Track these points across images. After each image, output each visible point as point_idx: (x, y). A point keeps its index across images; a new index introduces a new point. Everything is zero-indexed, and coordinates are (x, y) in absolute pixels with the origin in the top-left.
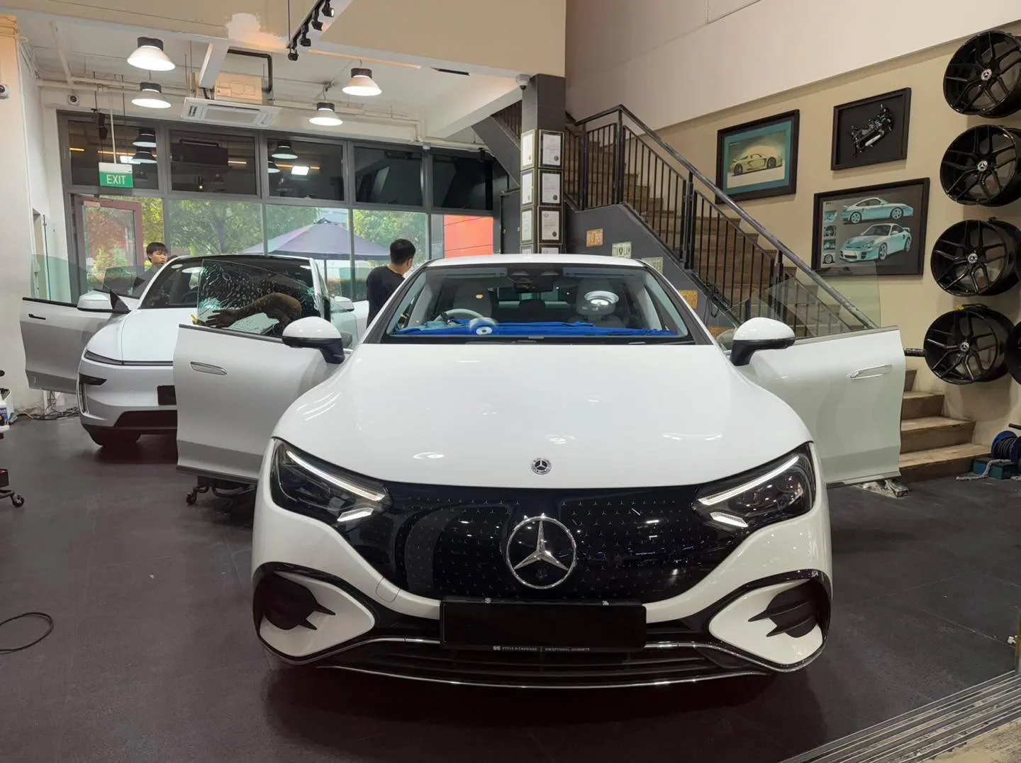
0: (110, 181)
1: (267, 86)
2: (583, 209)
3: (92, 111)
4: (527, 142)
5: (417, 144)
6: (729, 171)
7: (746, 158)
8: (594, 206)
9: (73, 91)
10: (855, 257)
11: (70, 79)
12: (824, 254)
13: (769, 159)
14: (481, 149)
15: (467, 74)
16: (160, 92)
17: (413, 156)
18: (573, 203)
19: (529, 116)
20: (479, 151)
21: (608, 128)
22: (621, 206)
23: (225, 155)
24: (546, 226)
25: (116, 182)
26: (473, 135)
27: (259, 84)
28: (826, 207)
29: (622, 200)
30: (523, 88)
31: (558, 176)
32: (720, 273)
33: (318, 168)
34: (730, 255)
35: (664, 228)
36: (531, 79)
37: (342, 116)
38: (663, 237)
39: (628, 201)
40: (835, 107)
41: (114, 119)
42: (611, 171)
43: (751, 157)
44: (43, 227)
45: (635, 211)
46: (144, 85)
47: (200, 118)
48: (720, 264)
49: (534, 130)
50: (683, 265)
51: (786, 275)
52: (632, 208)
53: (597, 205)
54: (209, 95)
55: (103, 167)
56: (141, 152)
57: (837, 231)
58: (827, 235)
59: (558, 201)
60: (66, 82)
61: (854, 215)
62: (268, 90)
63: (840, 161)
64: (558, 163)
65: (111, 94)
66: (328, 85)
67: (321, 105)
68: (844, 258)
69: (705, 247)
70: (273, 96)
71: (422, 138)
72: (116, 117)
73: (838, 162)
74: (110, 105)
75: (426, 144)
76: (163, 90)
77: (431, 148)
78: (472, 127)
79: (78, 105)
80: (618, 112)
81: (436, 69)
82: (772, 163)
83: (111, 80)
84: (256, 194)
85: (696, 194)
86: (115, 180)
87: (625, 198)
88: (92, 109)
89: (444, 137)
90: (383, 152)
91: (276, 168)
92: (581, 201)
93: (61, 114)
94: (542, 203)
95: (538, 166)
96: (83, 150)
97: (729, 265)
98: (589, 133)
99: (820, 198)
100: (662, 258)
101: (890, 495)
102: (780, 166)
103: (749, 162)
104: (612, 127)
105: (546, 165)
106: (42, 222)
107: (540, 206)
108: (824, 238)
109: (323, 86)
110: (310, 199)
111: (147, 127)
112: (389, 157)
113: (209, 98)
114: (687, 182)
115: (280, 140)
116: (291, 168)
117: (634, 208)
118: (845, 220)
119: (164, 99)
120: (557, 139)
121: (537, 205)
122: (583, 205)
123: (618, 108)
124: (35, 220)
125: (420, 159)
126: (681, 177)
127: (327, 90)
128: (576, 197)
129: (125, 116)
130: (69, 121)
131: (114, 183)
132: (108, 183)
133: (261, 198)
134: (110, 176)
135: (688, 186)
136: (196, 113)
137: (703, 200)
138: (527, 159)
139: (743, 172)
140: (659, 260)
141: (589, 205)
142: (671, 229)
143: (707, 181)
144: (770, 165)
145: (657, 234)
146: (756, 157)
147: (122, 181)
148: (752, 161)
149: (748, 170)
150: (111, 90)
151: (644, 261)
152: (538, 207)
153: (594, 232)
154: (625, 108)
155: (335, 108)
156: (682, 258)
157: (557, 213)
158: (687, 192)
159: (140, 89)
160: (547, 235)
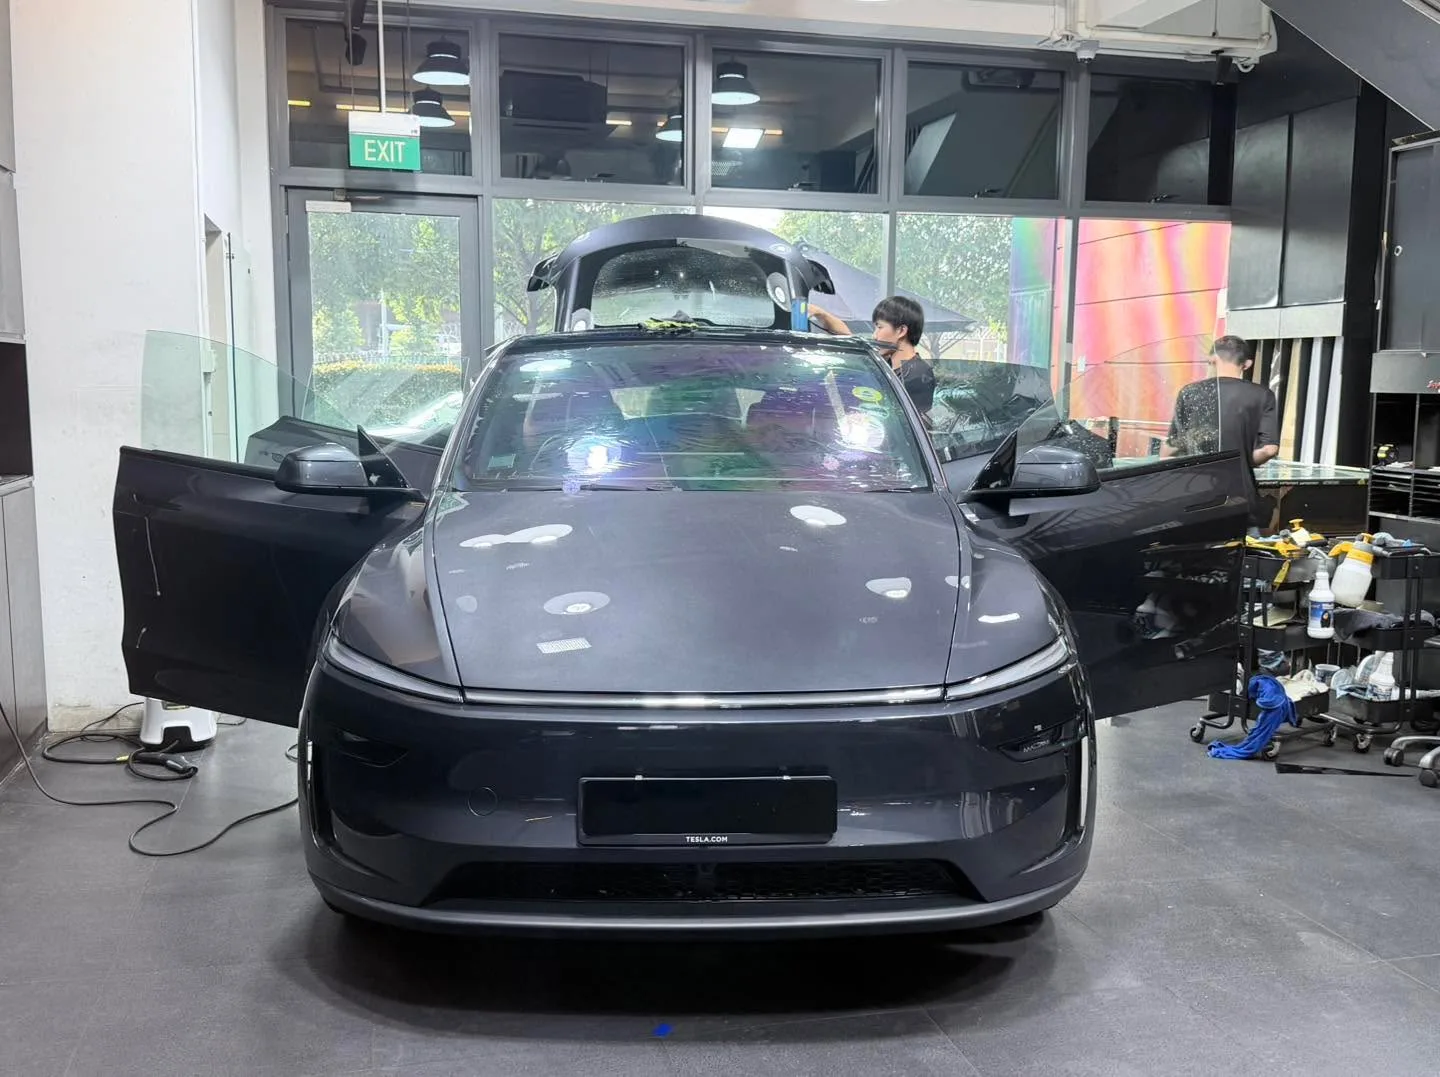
0: (370, 154)
5: (1065, 48)
14: (1216, 53)
20: (1215, 59)
25: (386, 158)
33: (780, 132)
44: (226, 262)
55: (357, 118)
56: (428, 101)
71: (1084, 28)
72: (389, 9)
75: (1090, 44)
77: (1099, 55)
84: (682, 184)
86: (383, 153)
89: (1142, 25)
96: (307, 104)
106: (226, 249)
110: (800, 192)
111: (457, 30)
124: (208, 245)
130: (288, 20)
131: (380, 159)
132: (367, 158)
133: (694, 192)
134: (373, 141)
147: (397, 155)
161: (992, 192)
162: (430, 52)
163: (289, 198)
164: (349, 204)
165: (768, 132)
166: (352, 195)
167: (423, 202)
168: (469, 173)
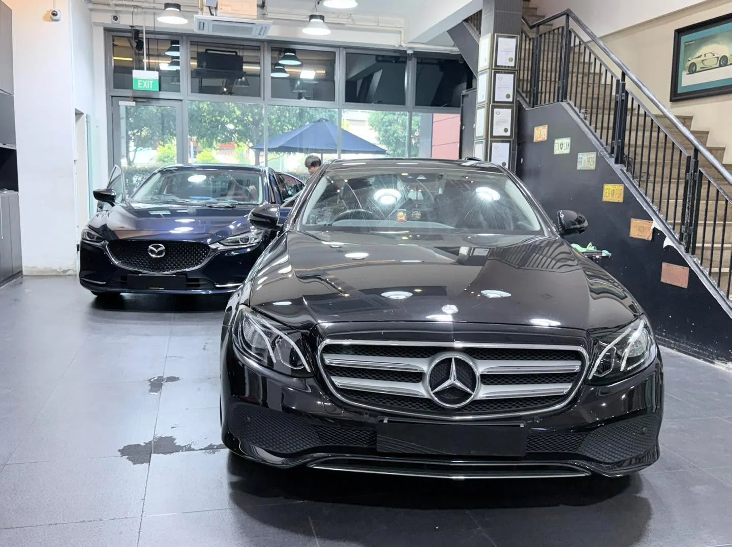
0: (141, 85)
1: (261, 3)
2: (533, 107)
3: (130, 28)
4: (484, 44)
5: (401, 49)
6: (685, 69)
7: (700, 57)
8: (542, 103)
9: (116, 12)
11: (112, 3)
13: (722, 57)
16: (180, 10)
17: (400, 60)
18: (526, 101)
19: (487, 22)
20: (460, 53)
21: (557, 30)
22: (564, 104)
23: (240, 61)
24: (497, 122)
26: (449, 39)
29: (566, 98)
31: (512, 76)
33: (323, 72)
35: (599, 125)
37: (332, 25)
38: (598, 133)
39: (570, 100)
41: (146, 33)
42: (558, 70)
43: (705, 55)
44: (86, 123)
45: (576, 109)
46: (167, 5)
47: (208, 31)
49: (490, 35)
50: (613, 160)
51: (700, 172)
52: (573, 105)
53: (545, 103)
54: (213, 11)
55: (136, 74)
59: (510, 100)
60: (109, 5)
62: (262, 6)
64: (512, 64)
65: (145, 13)
67: (312, 17)
69: (647, 143)
70: (266, 11)
71: (405, 43)
72: (147, 33)
74: (143, 23)
75: (410, 48)
76: (182, 9)
77: (414, 51)
78: (448, 31)
79: (119, 22)
80: (565, 17)
82: (724, 62)
84: (260, 96)
85: (627, 94)
86: (145, 85)
87: (568, 97)
88: (130, 26)
89: (425, 41)
90: (374, 57)
91: (285, 72)
92: (532, 98)
93: (107, 30)
94: (494, 102)
95: (492, 67)
96: (130, 59)
98: (541, 35)
103: (702, 61)
104: (560, 30)
105: (499, 66)
106: (86, 119)
107: (494, 104)
111: (174, 40)
112: (380, 61)
113: (213, 15)
114: (620, 82)
115: (284, 49)
116: (300, 72)
117: (575, 106)
119: (185, 17)
120: (512, 42)
121: (490, 103)
122: (533, 102)
123: (565, 13)
124: (77, 119)
125: (405, 62)
126: (616, 76)
127: (318, 3)
128: (528, 94)
129: (154, 31)
130: (113, 36)
131: (144, 87)
132: (140, 87)
133: (264, 100)
134: (141, 81)
135: (621, 86)
136: (205, 27)
137: (633, 99)
138: (483, 61)
139: (697, 70)
140: (593, 155)
141: (539, 102)
142: (605, 125)
143: (637, 81)
144: (722, 63)
145: (593, 130)
146: (709, 56)
147: (150, 86)
148: (706, 60)
149: (701, 68)
150: (144, 10)
151: (580, 155)
152: (490, 105)
153: (540, 128)
154: (571, 12)
155: (325, 18)
156: (613, 153)
157: (509, 111)
158: (620, 91)
159: (163, 8)
160: (498, 131)
161: (380, 102)
162: (172, 44)
163: (113, 100)
164: (135, 102)
166: (135, 99)
167: (162, 102)
168: (179, 91)
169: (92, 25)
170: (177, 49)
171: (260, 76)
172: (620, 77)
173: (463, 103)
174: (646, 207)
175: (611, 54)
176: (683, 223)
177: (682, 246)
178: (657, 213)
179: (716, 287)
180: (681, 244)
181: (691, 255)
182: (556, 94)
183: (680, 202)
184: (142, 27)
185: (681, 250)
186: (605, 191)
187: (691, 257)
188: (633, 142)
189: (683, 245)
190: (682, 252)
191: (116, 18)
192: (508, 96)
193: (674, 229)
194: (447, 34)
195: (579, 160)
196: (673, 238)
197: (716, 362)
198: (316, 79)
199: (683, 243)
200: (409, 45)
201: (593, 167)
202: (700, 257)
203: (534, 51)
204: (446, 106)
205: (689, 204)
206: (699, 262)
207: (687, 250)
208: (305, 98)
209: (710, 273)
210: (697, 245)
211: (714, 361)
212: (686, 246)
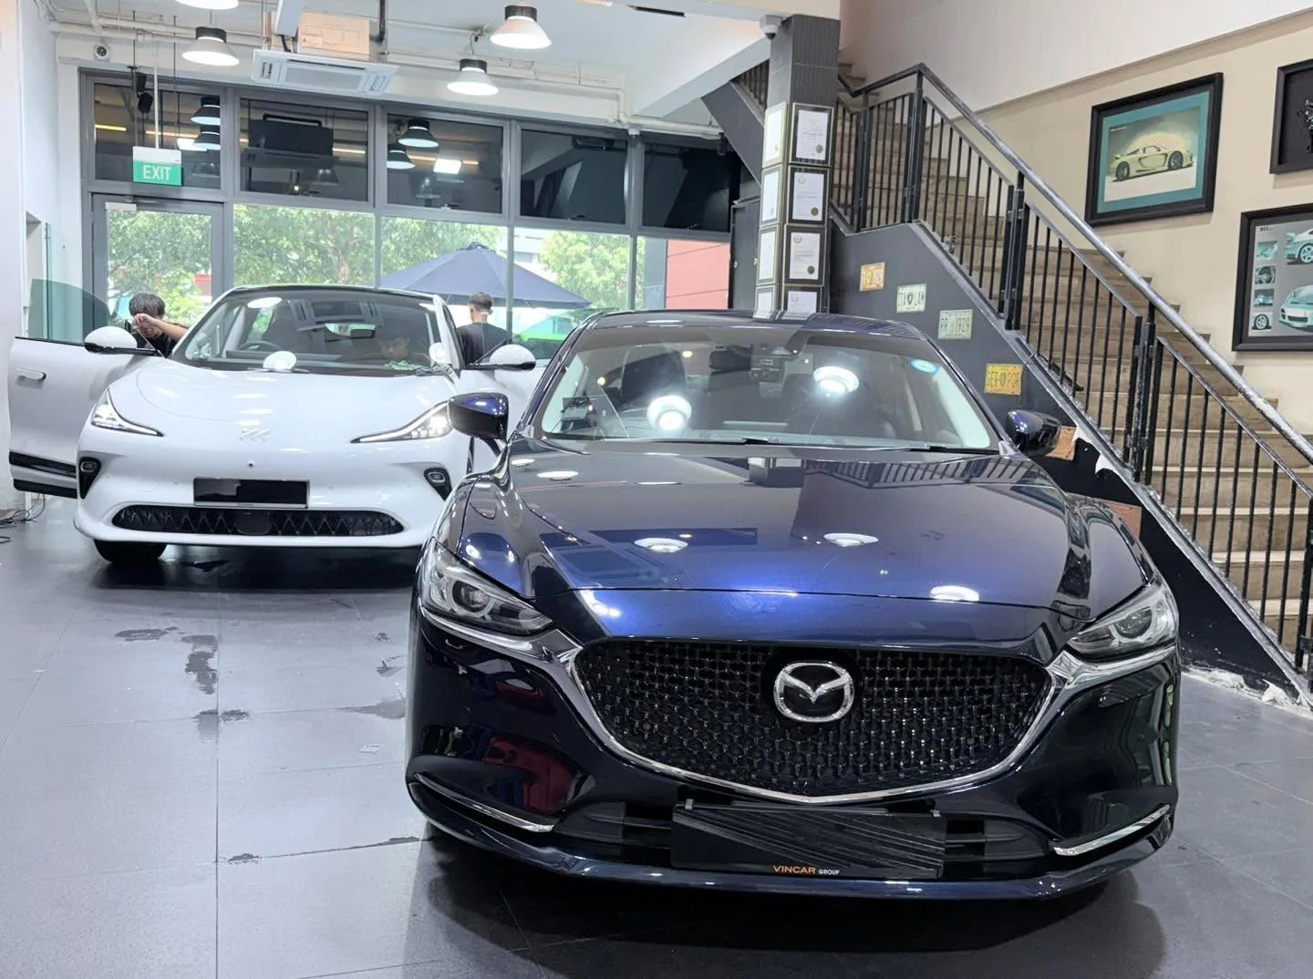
0: (148, 175)
1: (377, 33)
2: (858, 230)
4: (774, 122)
5: (619, 126)
6: (1109, 173)
7: (1135, 152)
8: (875, 225)
9: (103, 39)
10: (1305, 319)
11: (96, 22)
12: (1254, 313)
13: (1172, 155)
14: (721, 134)
15: (681, 14)
16: (225, 41)
17: (616, 145)
18: (844, 220)
19: (779, 82)
20: (719, 138)
21: (901, 100)
22: (914, 226)
23: (325, 140)
24: (796, 256)
25: (157, 176)
26: (705, 113)
27: (365, 28)
28: (1261, 234)
29: (916, 217)
30: (771, 36)
31: (821, 177)
32: (1072, 338)
34: (1088, 312)
35: (977, 263)
36: (783, 22)
37: (497, 79)
38: (975, 277)
39: (925, 220)
40: (1281, 69)
41: (159, 81)
42: (902, 169)
43: (1144, 150)
44: (44, 242)
45: (935, 235)
46: (201, 31)
47: (278, 81)
48: (1073, 326)
49: (783, 105)
50: (1003, 323)
51: (1159, 343)
52: (930, 229)
53: (879, 224)
54: (290, 47)
55: (139, 153)
56: (205, 133)
57: (1277, 276)
58: (1261, 282)
59: (819, 218)
60: (91, 26)
61: (1306, 248)
62: (380, 38)
63: (1284, 159)
64: (822, 157)
65: (156, 44)
66: (479, 32)
67: (465, 63)
68: (1287, 320)
69: (1050, 295)
70: (386, 48)
71: (626, 116)
72: (161, 80)
73: (1281, 161)
74: (154, 61)
75: (634, 126)
76: (229, 39)
77: (641, 132)
78: (703, 98)
79: (108, 60)
80: (915, 76)
81: (632, 7)
82: (1176, 161)
83: (155, 24)
84: (366, 200)
85: (1027, 209)
86: (156, 174)
87: (921, 213)
88: (129, 67)
89: (661, 116)
90: (570, 139)
91: (408, 160)
92: (856, 217)
93: (85, 73)
94: (791, 220)
95: (788, 160)
96: (124, 129)
97: (1087, 326)
98: (872, 108)
99: (1251, 220)
100: (971, 311)
101: (1304, 715)
102: (1190, 166)
103: (1140, 159)
104: (907, 99)
105: (801, 160)
106: (44, 233)
107: (791, 225)
108: (1255, 287)
109: (471, 32)
111: (210, 96)
112: (580, 147)
113: (290, 51)
114: (1015, 189)
115: (408, 119)
116: (434, 162)
117: (934, 230)
118: (1290, 257)
119: (233, 54)
120: (822, 118)
121: (784, 223)
122: (858, 224)
123: (915, 69)
124: (29, 232)
125: (625, 151)
126: (1007, 180)
127: (476, 39)
128: (849, 210)
129: (175, 78)
130: (95, 84)
131: (154, 177)
132: (146, 177)
133: (374, 206)
134: (149, 166)
135: (1016, 195)
136: (272, 73)
137: (1038, 219)
138: (773, 149)
139: (1131, 176)
140: (967, 315)
141: (868, 224)
142: (988, 264)
143: (1044, 187)
144: (1173, 164)
145: (967, 272)
146: (1151, 151)
147: (165, 175)
148: (1145, 157)
149: (1138, 171)
150: (157, 39)
151: (943, 314)
152: (785, 226)
153: (872, 267)
154: (926, 69)
155: (488, 68)
156: (1002, 312)
157: (817, 237)
158: (1015, 205)
159: (194, 37)
160: (799, 270)
161: (581, 217)
162: (203, 103)
163: (93, 202)
164: (135, 205)
165: (464, 162)
166: (135, 198)
167: (186, 206)
168: (218, 187)
169: (55, 62)
170: (216, 113)
171: (367, 167)
172: (1015, 183)
173: (734, 222)
174: (1062, 403)
175: (998, 141)
176: (1128, 432)
177: (1127, 471)
178: (1083, 413)
179: (1190, 540)
180: (1126, 467)
181: (1144, 486)
182: (899, 212)
183: (1124, 395)
184: (153, 68)
185: (1127, 477)
186: (988, 376)
187: (1144, 489)
188: (1037, 294)
189: (1131, 469)
190: (1128, 481)
191: (102, 51)
192: (815, 212)
193: (1112, 441)
194: (702, 103)
195: (941, 322)
196: (1111, 458)
197: (1191, 669)
198: (461, 176)
199: (1128, 464)
200: (633, 121)
201: (967, 334)
202: (1160, 489)
203: (859, 136)
204: (695, 228)
205: (1140, 398)
206: (1159, 497)
207: (1137, 477)
208: (449, 206)
209: (1178, 516)
210: (1155, 469)
211: (1187, 667)
212: (1135, 471)
